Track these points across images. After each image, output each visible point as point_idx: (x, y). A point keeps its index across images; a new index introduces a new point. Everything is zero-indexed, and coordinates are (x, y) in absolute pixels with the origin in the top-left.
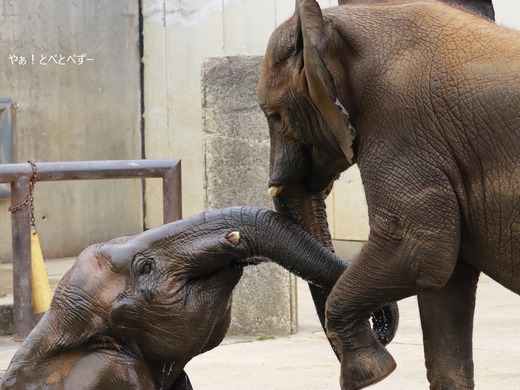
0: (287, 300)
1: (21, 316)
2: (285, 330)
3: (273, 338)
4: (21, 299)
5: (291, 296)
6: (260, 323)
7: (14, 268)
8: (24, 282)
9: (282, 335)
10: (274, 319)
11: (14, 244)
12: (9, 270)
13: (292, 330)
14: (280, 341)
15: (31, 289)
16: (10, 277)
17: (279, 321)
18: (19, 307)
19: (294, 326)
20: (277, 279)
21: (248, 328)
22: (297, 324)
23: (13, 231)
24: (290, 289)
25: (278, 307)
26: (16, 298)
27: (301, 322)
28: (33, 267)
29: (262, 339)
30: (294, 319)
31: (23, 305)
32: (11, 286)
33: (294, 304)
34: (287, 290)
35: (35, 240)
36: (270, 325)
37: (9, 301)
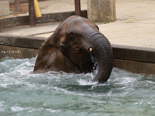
0: (112, 11)
1: (32, 19)
2: (112, 20)
3: (109, 23)
4: (31, 14)
5: (114, 10)
6: (105, 18)
7: (29, 4)
8: (32, 8)
9: (111, 22)
10: (109, 17)
12: (27, 5)
13: (114, 20)
14: (111, 24)
15: (34, 10)
16: (28, 7)
19: (115, 19)
20: (109, 5)
21: (101, 20)
22: (116, 18)
24: (113, 8)
25: (110, 13)
26: (30, 13)
28: (35, 4)
29: (105, 23)
30: (115, 17)
31: (32, 15)
32: (28, 10)
33: (115, 12)
34: (112, 8)
36: (107, 19)
37: (27, 14)
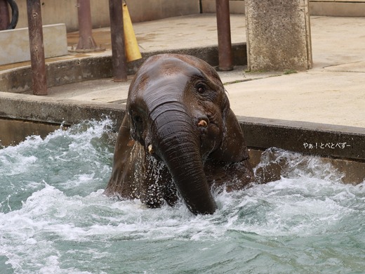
0: (304, 45)
1: (118, 64)
2: (303, 67)
3: (296, 72)
4: (118, 52)
5: (307, 42)
6: (286, 62)
7: (111, 30)
8: (119, 40)
9: (301, 71)
10: (296, 59)
11: (111, 14)
12: (107, 33)
13: (308, 66)
14: (301, 75)
15: (124, 44)
16: (109, 37)
17: (299, 60)
18: (116, 57)
19: (310, 63)
20: (297, 31)
21: (277, 66)
22: (312, 62)
23: (110, 4)
24: (306, 38)
25: (298, 51)
26: (114, 51)
27: (314, 60)
28: (125, 29)
29: (287, 73)
30: (310, 58)
31: (119, 56)
32: (110, 43)
33: (309, 48)
34: (304, 38)
35: (125, 10)
36: (293, 63)
37: (109, 53)
